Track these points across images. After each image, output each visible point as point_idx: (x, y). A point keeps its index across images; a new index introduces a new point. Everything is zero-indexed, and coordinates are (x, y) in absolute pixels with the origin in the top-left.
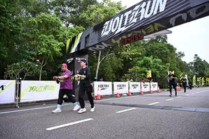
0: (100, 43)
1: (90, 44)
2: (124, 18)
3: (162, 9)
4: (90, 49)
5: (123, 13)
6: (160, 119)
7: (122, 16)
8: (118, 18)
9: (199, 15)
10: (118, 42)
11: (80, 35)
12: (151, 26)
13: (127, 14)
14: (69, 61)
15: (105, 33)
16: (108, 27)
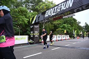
0: (44, 20)
1: (40, 20)
2: (54, 9)
3: (71, 6)
4: (40, 22)
5: (54, 7)
6: (70, 53)
7: (54, 8)
8: (52, 9)
9: (87, 8)
10: (52, 19)
11: (36, 16)
12: (66, 13)
13: (56, 8)
14: (31, 27)
15: (46, 16)
16: (48, 13)
